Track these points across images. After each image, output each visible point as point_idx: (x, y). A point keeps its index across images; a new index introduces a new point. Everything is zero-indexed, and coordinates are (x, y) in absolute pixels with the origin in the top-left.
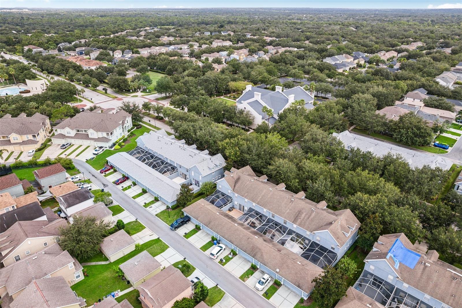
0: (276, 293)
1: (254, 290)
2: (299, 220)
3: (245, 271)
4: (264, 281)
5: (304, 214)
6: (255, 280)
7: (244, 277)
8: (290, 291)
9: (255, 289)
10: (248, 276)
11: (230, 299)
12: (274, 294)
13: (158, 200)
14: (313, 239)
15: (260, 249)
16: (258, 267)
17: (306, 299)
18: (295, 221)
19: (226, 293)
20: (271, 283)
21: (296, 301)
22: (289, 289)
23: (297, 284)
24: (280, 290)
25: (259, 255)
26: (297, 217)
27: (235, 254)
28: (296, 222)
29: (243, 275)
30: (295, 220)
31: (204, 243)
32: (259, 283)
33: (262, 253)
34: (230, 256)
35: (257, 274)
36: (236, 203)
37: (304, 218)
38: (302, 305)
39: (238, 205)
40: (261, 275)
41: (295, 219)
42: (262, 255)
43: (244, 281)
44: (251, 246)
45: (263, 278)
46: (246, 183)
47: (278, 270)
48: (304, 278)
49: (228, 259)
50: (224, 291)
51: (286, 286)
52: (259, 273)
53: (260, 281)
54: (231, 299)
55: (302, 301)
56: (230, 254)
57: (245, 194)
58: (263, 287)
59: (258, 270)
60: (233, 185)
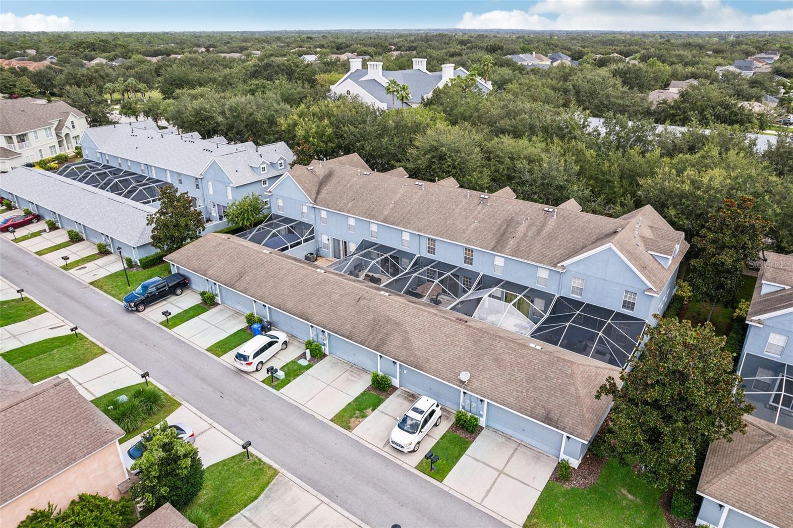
0: (464, 459)
1: (387, 453)
2: (512, 242)
3: (351, 399)
4: (420, 418)
5: (525, 224)
6: (387, 420)
7: (347, 415)
8: (514, 446)
9: (387, 449)
10: (361, 410)
11: (296, 491)
12: (457, 458)
13: (107, 253)
14: (559, 291)
15: (398, 324)
16: (396, 382)
17: (575, 463)
18: (499, 245)
19: (282, 471)
20: (445, 427)
21: (542, 476)
22: (509, 438)
23: (540, 411)
24: (479, 447)
25: (394, 343)
26: (503, 234)
27: (317, 354)
28: (503, 247)
29: (344, 410)
30: (497, 243)
31: (223, 336)
32: (401, 426)
33: (406, 332)
34: (303, 362)
35: (393, 405)
36: (324, 239)
37: (525, 235)
38: (567, 486)
39: (331, 243)
40: (406, 404)
41: (500, 240)
42: (406, 340)
43: (348, 428)
44: (370, 317)
45: (416, 410)
46: (348, 182)
47: (465, 376)
48: (562, 391)
49: (294, 371)
50: (275, 466)
51: (496, 431)
52: (401, 400)
53: (404, 420)
54: (300, 492)
55: (562, 472)
56: (303, 356)
57: (346, 205)
58: (415, 438)
59: (397, 392)
60: (315, 189)
